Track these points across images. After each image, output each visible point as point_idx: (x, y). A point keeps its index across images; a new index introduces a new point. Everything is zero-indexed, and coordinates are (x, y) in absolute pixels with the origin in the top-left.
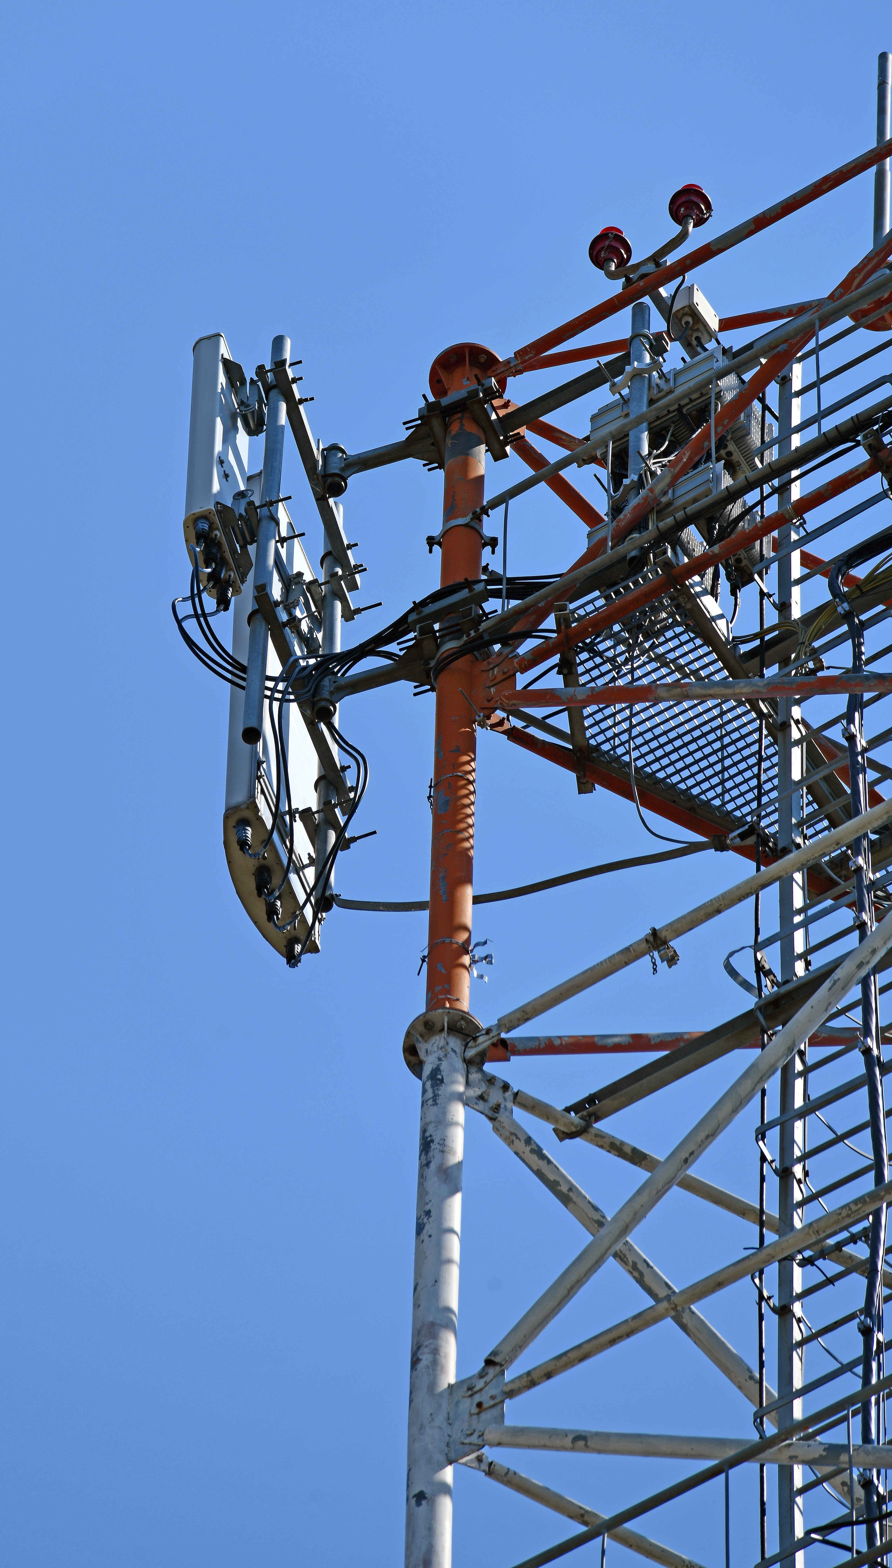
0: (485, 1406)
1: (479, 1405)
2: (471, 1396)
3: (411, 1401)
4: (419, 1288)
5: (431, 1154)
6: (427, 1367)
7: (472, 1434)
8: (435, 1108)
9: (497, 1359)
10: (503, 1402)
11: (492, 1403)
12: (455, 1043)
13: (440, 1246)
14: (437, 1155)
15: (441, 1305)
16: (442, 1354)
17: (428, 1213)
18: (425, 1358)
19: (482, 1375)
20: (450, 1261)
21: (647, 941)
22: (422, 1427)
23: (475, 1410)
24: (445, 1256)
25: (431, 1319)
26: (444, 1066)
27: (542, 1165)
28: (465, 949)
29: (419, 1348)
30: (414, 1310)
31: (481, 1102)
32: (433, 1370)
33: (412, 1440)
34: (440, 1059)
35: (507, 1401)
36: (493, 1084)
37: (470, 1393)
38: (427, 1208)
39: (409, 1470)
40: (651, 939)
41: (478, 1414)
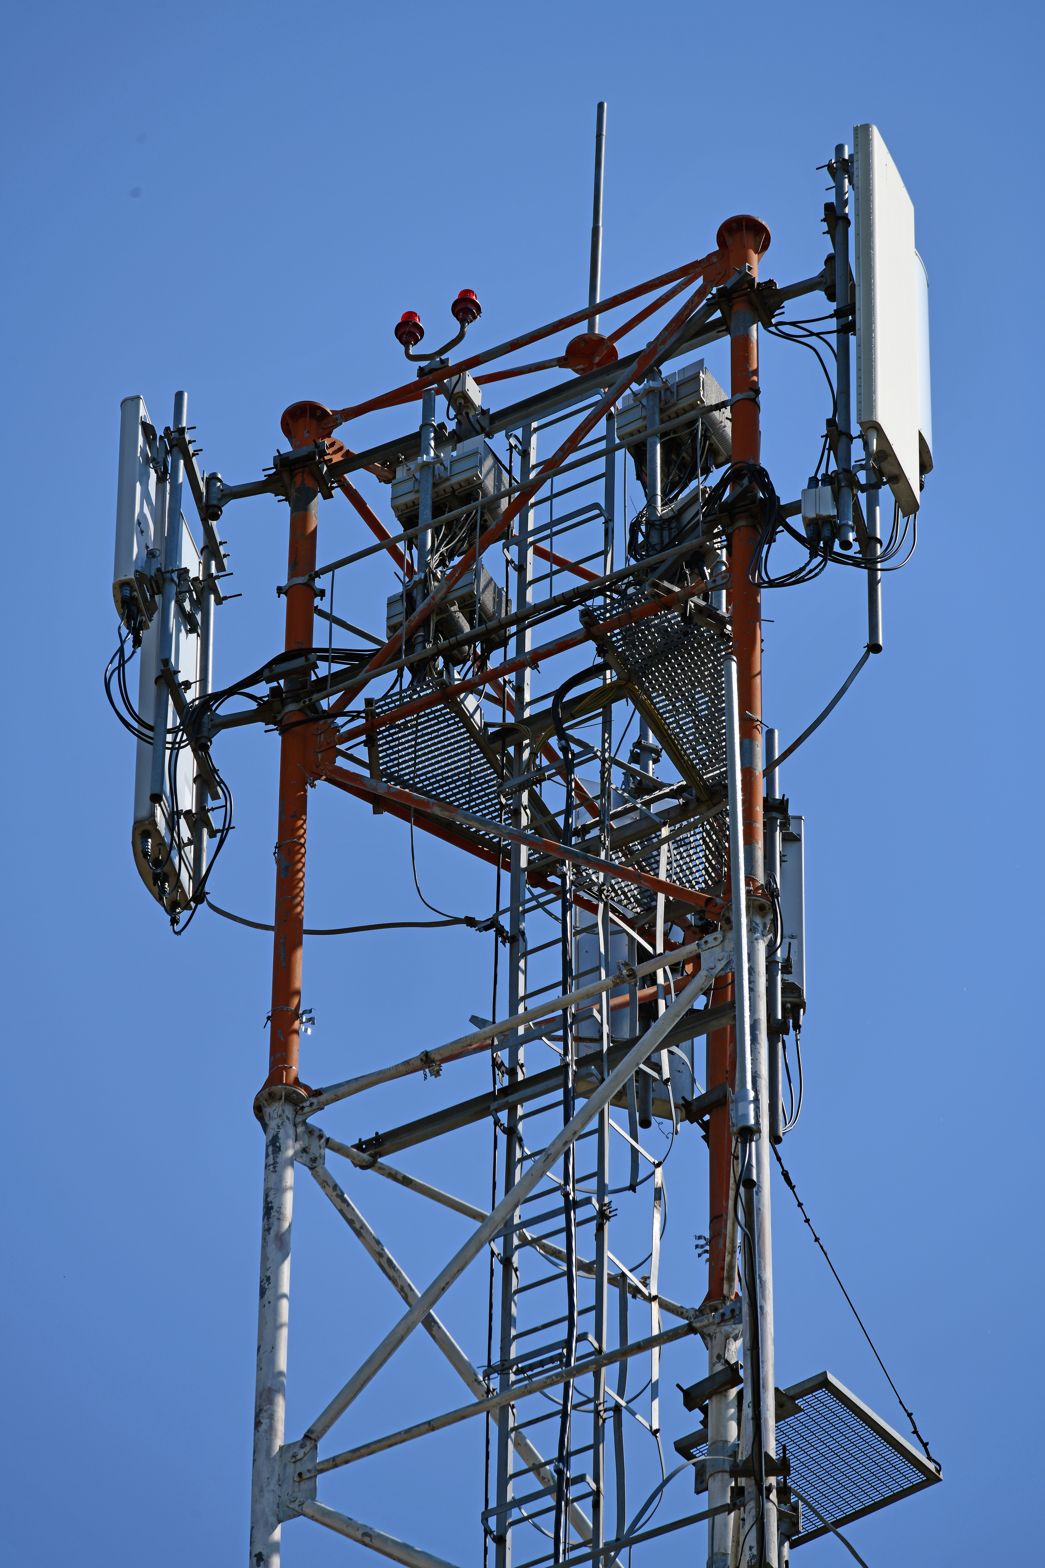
0: (304, 1476)
1: (300, 1475)
2: (294, 1462)
3: (254, 1460)
4: (261, 1351)
5: (271, 1220)
6: (266, 1432)
7: (294, 1501)
8: (274, 1174)
9: (313, 1436)
10: (316, 1476)
11: (308, 1475)
12: (289, 1111)
13: (276, 1312)
14: (276, 1223)
15: (276, 1370)
16: (276, 1419)
17: (268, 1279)
18: (265, 1422)
19: (302, 1446)
20: (281, 1326)
21: (421, 1060)
22: (261, 1490)
23: (297, 1479)
24: (279, 1323)
25: (269, 1385)
26: (281, 1135)
27: (344, 1206)
28: (297, 1016)
29: (261, 1410)
30: (258, 1370)
31: (305, 1154)
32: (270, 1435)
33: (254, 1501)
34: (279, 1127)
35: (318, 1476)
36: (313, 1135)
37: (294, 1460)
38: (268, 1273)
39: (252, 1528)
40: (424, 1058)
41: (299, 1482)
